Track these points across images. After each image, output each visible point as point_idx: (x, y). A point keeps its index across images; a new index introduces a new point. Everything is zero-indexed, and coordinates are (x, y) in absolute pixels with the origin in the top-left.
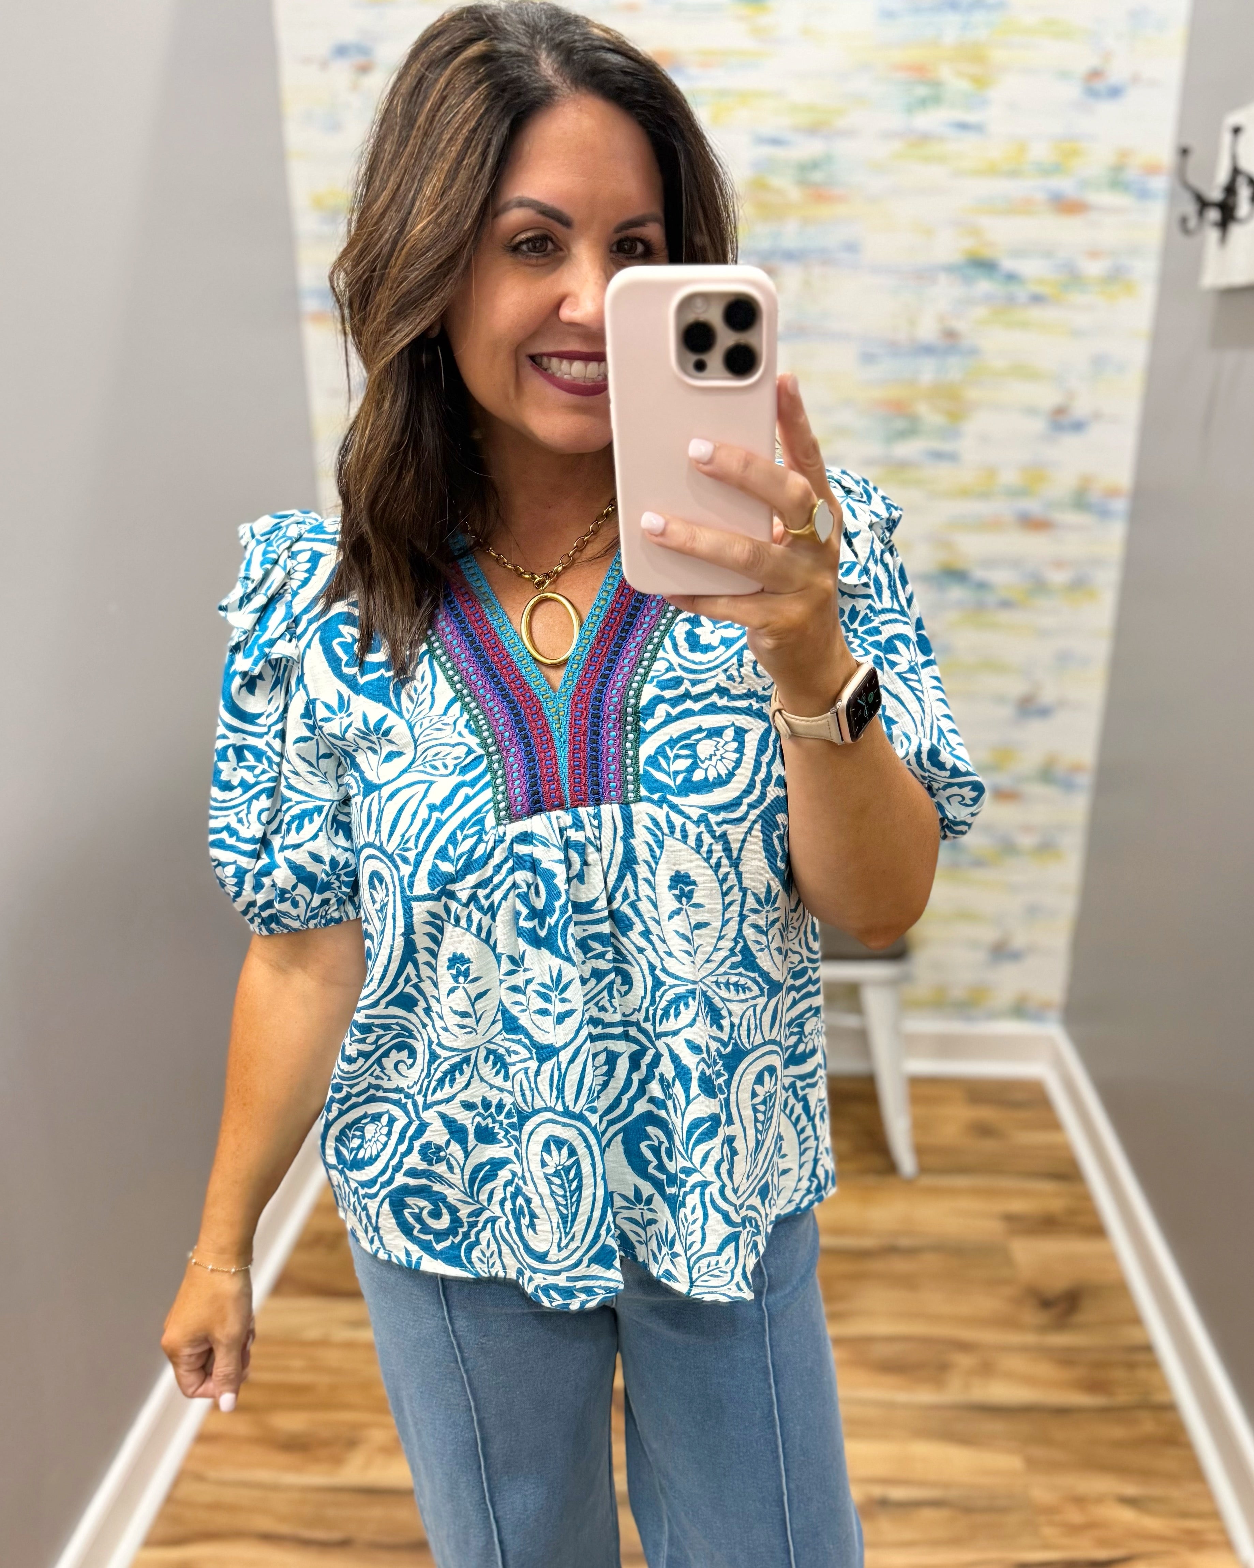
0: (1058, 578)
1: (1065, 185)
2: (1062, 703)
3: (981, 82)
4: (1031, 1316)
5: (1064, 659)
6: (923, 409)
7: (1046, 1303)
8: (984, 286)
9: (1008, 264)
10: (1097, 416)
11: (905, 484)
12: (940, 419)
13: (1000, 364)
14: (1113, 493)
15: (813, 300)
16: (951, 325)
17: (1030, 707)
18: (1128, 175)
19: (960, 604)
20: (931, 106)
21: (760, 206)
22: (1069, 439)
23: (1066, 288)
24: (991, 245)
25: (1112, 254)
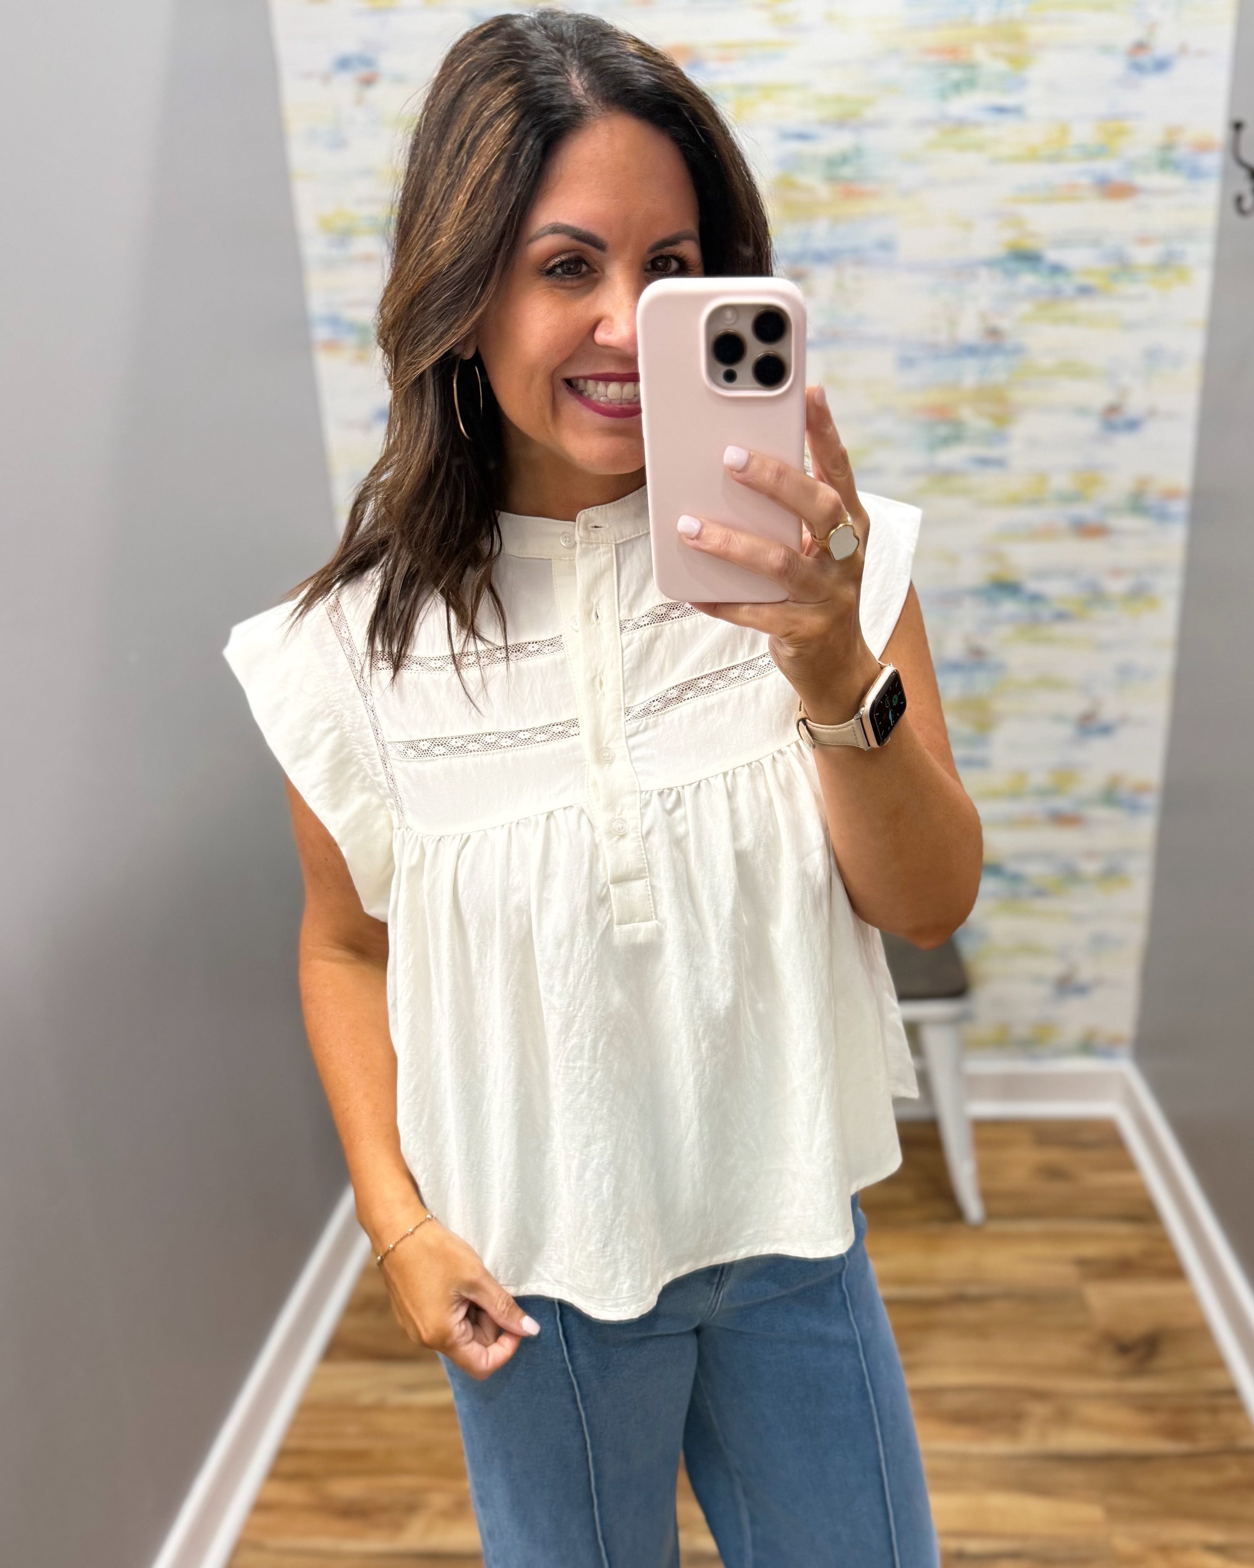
0: (1116, 586)
1: (1111, 168)
2: (1124, 720)
3: (1018, 61)
4: (1109, 1362)
5: (1125, 673)
6: (966, 413)
7: (1123, 1348)
8: (1028, 279)
9: (1053, 256)
10: (1152, 413)
11: (950, 494)
12: (985, 423)
13: (1047, 362)
14: (1171, 495)
15: (847, 303)
16: (993, 322)
17: (1090, 725)
18: (1177, 154)
19: (1013, 619)
20: (965, 90)
21: (788, 206)
22: (1123, 439)
23: (1115, 278)
24: (1034, 236)
25: (1163, 239)
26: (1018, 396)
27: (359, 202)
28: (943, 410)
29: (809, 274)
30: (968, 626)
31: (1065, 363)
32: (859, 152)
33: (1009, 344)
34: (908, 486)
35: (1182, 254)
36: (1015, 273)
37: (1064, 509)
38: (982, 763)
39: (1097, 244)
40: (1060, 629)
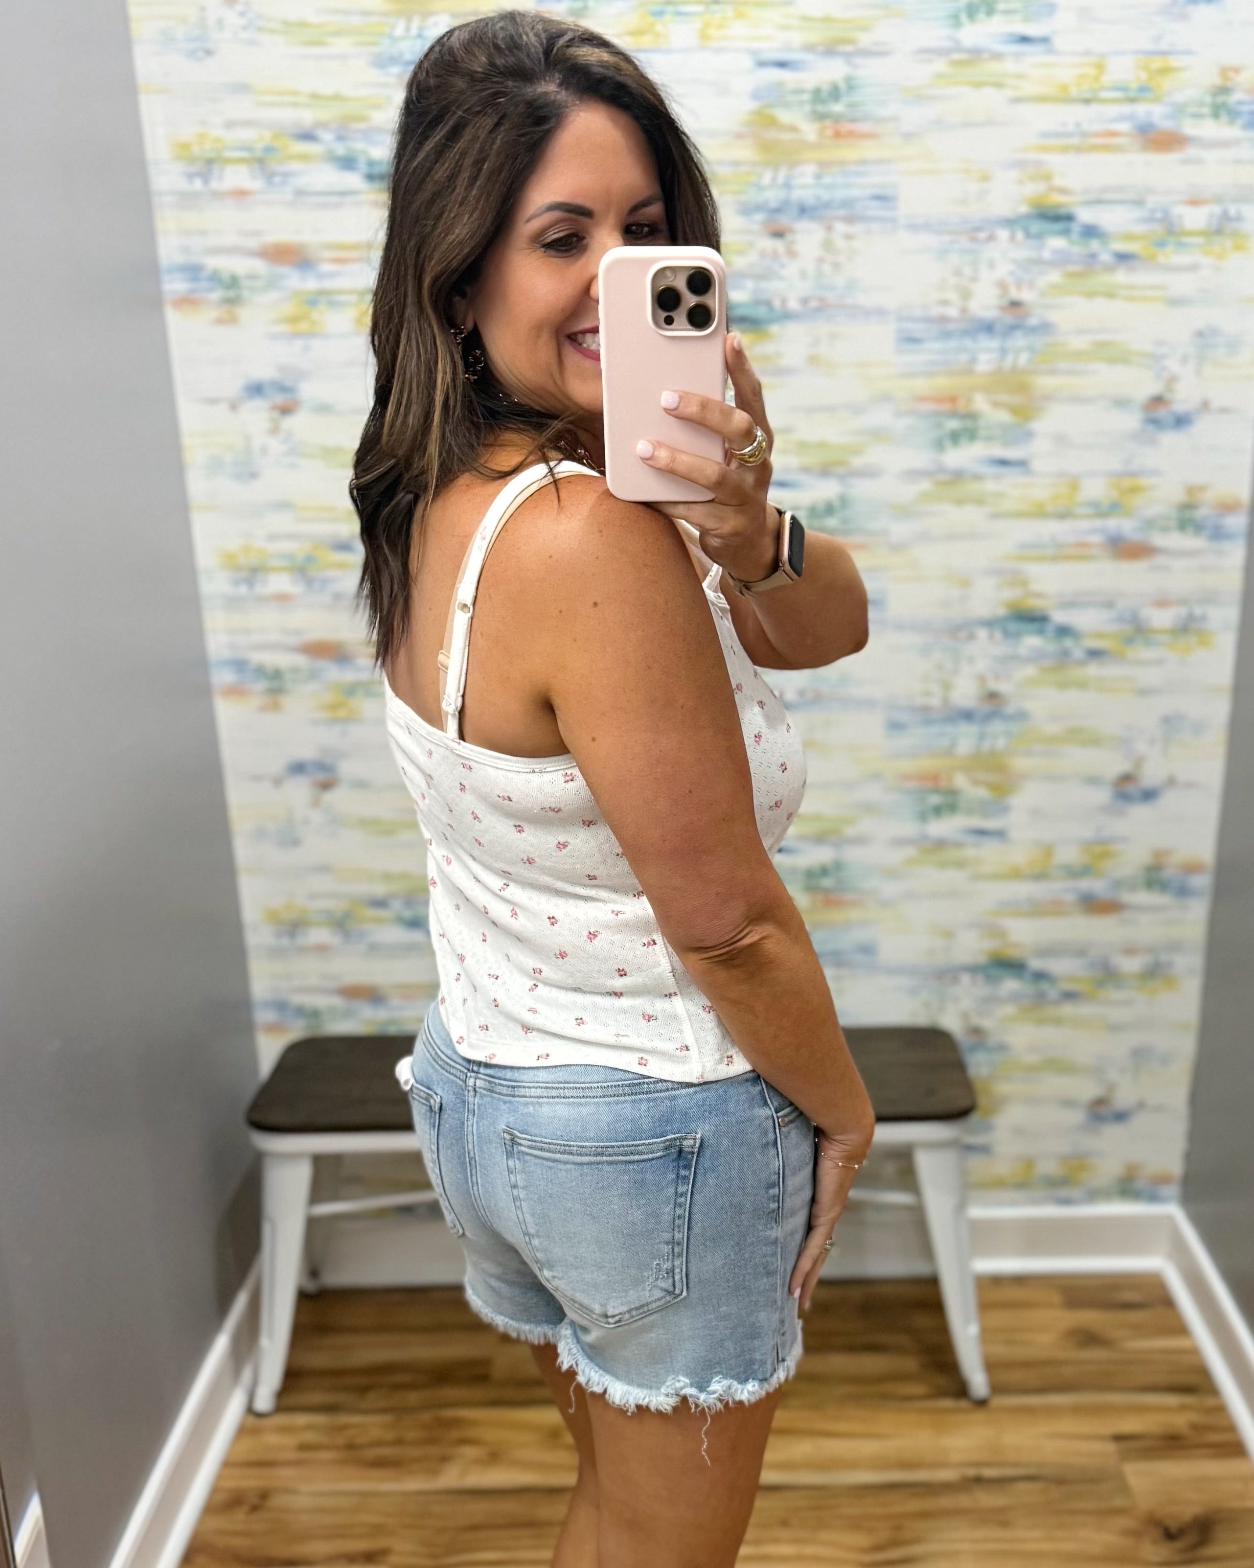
2: (1171, 782)
5: (1171, 722)
6: (982, 405)
7: (1170, 1534)
8: (1057, 243)
9: (1087, 216)
10: (1204, 407)
11: (960, 502)
12: (1004, 416)
13: (1079, 343)
14: (1228, 507)
15: (836, 266)
16: (1014, 294)
17: (1130, 788)
18: (1236, 97)
19: (1036, 657)
20: (981, 16)
21: (766, 147)
22: (1169, 439)
23: (1162, 244)
24: (1063, 191)
25: (1218, 199)
26: (1045, 383)
27: (230, 125)
28: (953, 400)
29: (791, 231)
30: (982, 665)
31: (1101, 345)
32: (851, 85)
33: (1033, 321)
34: (910, 491)
35: (1239, 218)
36: (1040, 236)
37: (1098, 523)
38: (1000, 834)
39: (1139, 203)
40: (1093, 670)
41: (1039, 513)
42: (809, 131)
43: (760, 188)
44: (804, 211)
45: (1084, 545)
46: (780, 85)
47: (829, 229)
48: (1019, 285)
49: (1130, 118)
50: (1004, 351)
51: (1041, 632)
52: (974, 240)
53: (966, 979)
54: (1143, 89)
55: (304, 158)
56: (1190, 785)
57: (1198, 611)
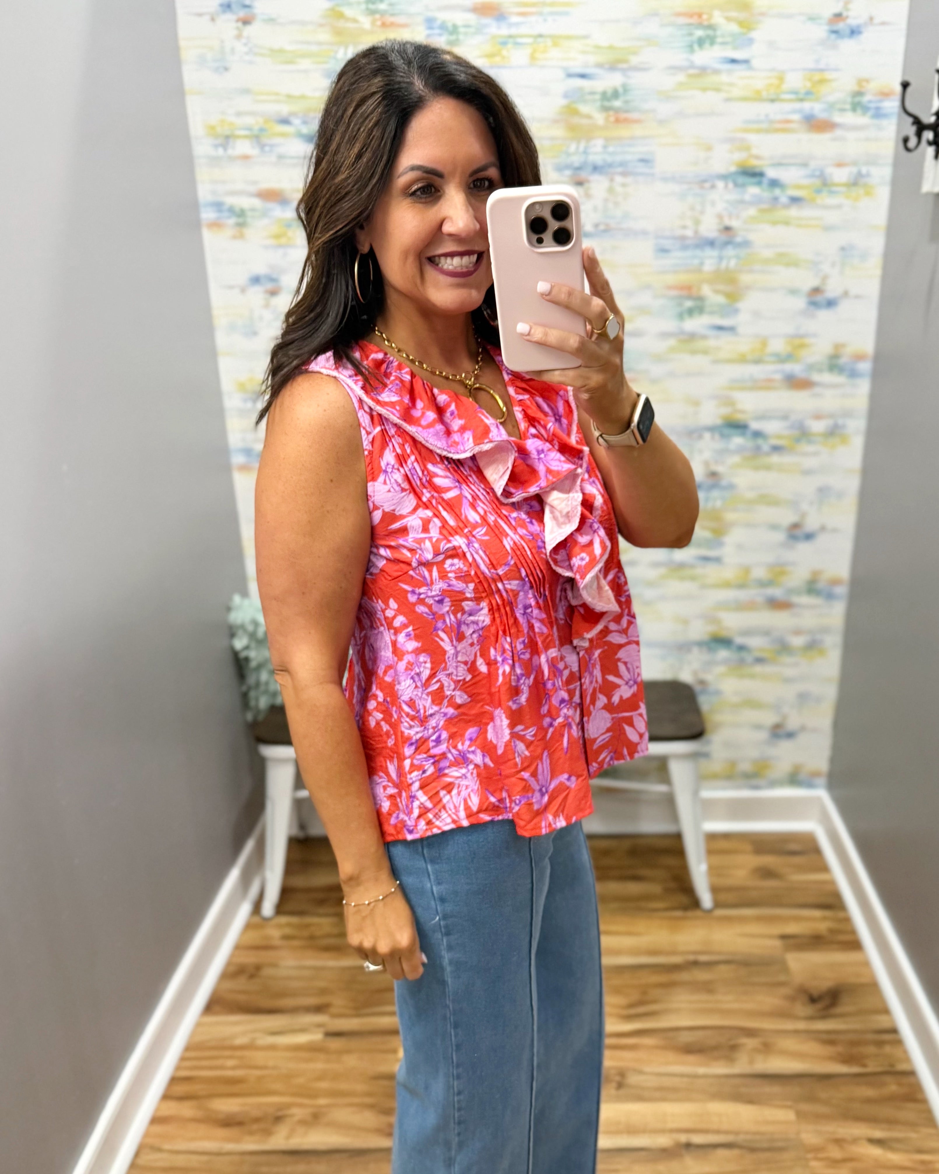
0: (818, 427)
1: (816, 108)
2: (823, 529)
3: (747, 25)
4: (803, 1009)
6: (707, 291)
7: (813, 999)
8: (753, 190)
9: (772, 173)
10: (845, 295)
11: (694, 352)
12: (721, 299)
13: (767, 253)
14: (859, 357)
15: (616, 204)
16: (727, 222)
17: (798, 532)
18: (866, 99)
19: (740, 450)
20: (707, 45)
21: (572, 128)
22: (824, 314)
23: (819, 191)
24: (757, 157)
25: (855, 163)
26: (745, 278)
27: (239, 114)
28: (689, 288)
29: (588, 181)
30: (707, 455)
31: (781, 255)
32: (626, 89)
33: (738, 239)
34: (662, 346)
35: (868, 175)
36: (743, 185)
37: (779, 367)
38: (717, 560)
39: (805, 165)
40: (775, 459)
41: (742, 360)
42: (600, 118)
43: (568, 155)
44: (596, 169)
45: (770, 380)
46: (581, 89)
47: (612, 180)
48: (730, 216)
49: (800, 111)
50: (721, 258)
51: (743, 434)
52: (702, 188)
53: (695, 650)
54: (808, 93)
55: (283, 135)
56: (835, 530)
57: (840, 422)
